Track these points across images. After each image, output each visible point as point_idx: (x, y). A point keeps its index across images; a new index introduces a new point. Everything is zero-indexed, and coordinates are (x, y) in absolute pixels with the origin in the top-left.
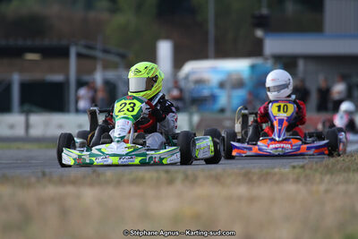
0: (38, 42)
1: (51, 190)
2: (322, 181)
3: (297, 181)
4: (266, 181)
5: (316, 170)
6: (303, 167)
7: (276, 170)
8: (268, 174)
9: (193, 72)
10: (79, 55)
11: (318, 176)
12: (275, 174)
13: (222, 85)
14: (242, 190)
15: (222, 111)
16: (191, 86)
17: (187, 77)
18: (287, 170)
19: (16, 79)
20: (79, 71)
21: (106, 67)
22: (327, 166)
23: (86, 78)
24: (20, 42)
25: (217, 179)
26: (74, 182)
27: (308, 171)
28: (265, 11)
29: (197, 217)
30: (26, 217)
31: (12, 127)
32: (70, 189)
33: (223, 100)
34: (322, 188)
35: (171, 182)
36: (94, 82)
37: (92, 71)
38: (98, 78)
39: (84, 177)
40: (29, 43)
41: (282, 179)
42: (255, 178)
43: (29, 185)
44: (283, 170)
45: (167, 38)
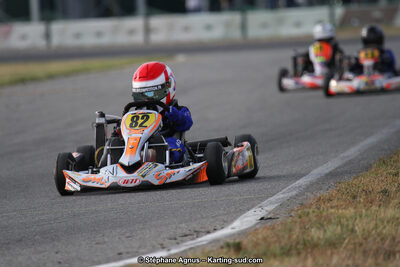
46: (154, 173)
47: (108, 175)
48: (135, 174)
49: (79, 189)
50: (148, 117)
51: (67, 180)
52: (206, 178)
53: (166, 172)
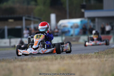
0: (13, 16)
1: (18, 63)
2: (104, 57)
3: (96, 57)
4: (86, 58)
5: (102, 54)
6: (98, 53)
7: (90, 54)
8: (87, 55)
9: (62, 24)
10: (26, 20)
11: (103, 55)
12: (89, 55)
13: (72, 27)
14: (79, 61)
15: (72, 35)
16: (62, 28)
17: (60, 25)
18: (93, 54)
19: (6, 28)
20: (26, 25)
21: (35, 23)
22: (106, 52)
23: (28, 27)
24: (7, 16)
25: (71, 58)
26: (25, 61)
27: (100, 54)
28: (84, 3)
29: (65, 70)
31: (5, 43)
32: (24, 63)
33: (72, 32)
34: (105, 59)
36: (31, 28)
37: (30, 24)
38: (32, 26)
39: (29, 59)
40: (10, 16)
42: (83, 57)
43: (11, 62)
44: (92, 54)
45: (53, 13)
46: (41, 50)
47: (29, 51)
48: (36, 50)
49: (22, 54)
50: (41, 36)
51: (19, 52)
52: (55, 52)
53: (45, 50)
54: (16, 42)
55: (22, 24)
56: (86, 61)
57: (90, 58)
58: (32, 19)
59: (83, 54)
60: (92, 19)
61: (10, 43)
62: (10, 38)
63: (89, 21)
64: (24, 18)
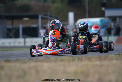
0: (28, 14)
1: (33, 64)
3: (117, 59)
4: (106, 59)
6: (119, 54)
7: (110, 56)
8: (107, 57)
10: (42, 18)
12: (109, 57)
13: (91, 27)
18: (113, 56)
19: (21, 26)
20: (42, 23)
23: (45, 26)
24: (22, 14)
25: (90, 59)
26: (41, 61)
27: (121, 56)
28: (105, 1)
30: (24, 73)
31: (20, 43)
35: (74, 60)
36: (47, 27)
37: (46, 23)
39: (44, 59)
40: (25, 14)
41: (111, 59)
42: (102, 58)
43: (25, 63)
44: (112, 56)
45: (72, 11)
54: (31, 41)
55: (37, 23)
56: (105, 63)
57: (110, 60)
58: (48, 17)
59: (103, 56)
60: (113, 19)
61: (25, 42)
62: (25, 38)
63: (110, 21)
64: (40, 16)
